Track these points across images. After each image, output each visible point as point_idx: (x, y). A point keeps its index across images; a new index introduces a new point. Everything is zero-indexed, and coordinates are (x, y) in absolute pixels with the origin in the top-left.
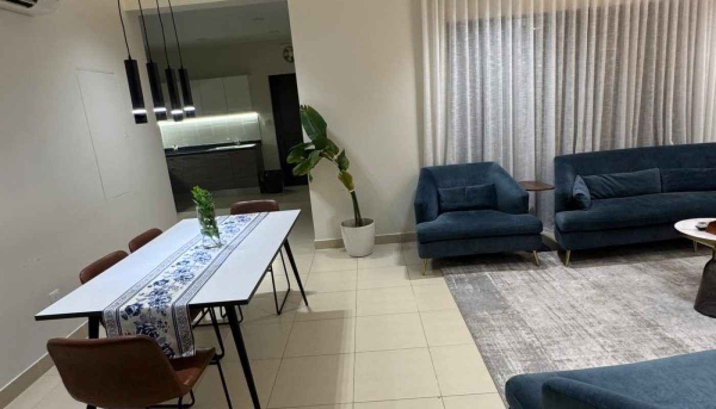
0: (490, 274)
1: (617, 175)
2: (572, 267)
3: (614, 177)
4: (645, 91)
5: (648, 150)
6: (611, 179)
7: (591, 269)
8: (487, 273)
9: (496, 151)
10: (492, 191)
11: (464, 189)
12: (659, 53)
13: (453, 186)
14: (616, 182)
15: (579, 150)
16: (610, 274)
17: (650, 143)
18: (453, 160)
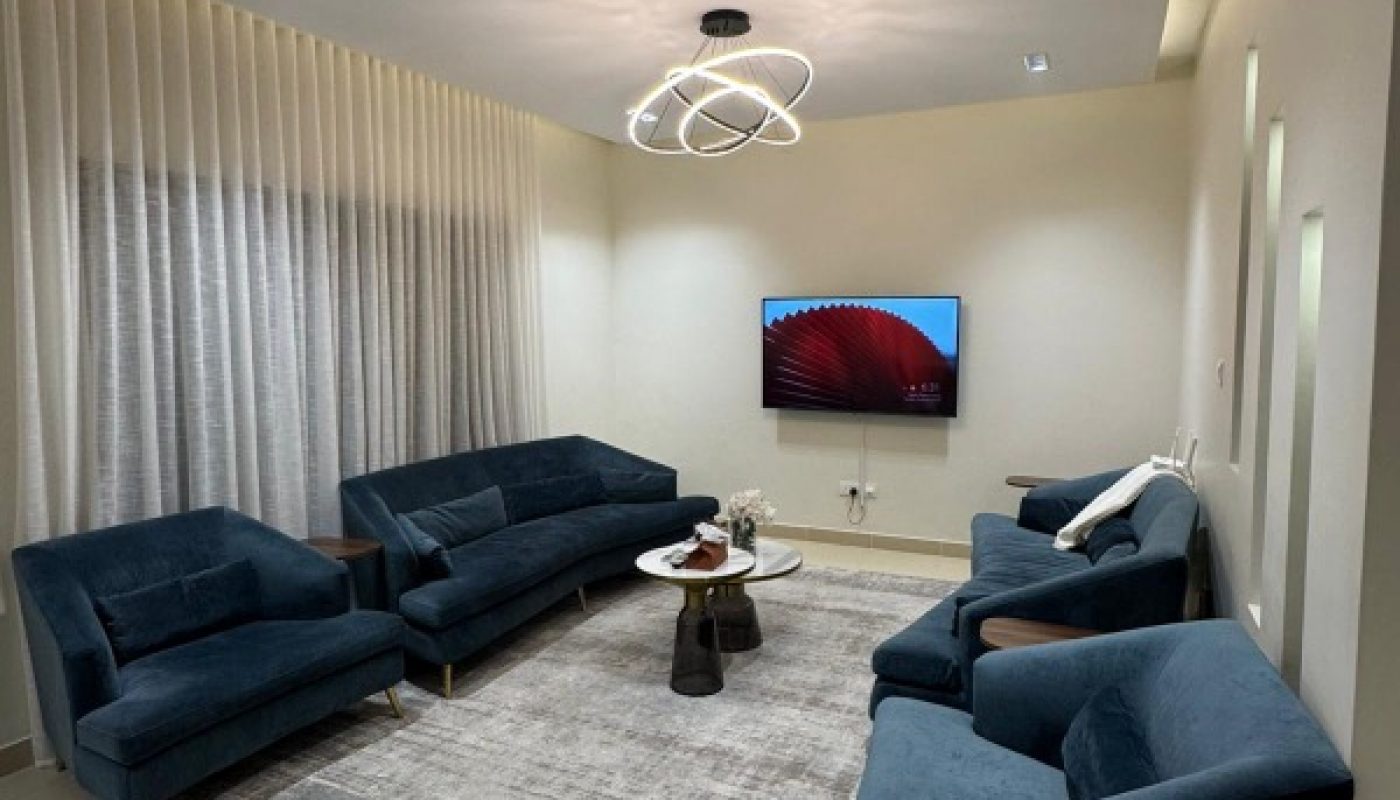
0: (319, 777)
1: (450, 504)
2: (459, 697)
3: (451, 510)
4: (455, 358)
5: (466, 455)
6: (446, 512)
7: (492, 686)
8: (312, 779)
9: (221, 481)
10: (246, 576)
11: (177, 585)
12: (467, 298)
13: (136, 585)
14: (453, 516)
15: (375, 467)
16: (526, 685)
17: (466, 447)
18: (110, 514)
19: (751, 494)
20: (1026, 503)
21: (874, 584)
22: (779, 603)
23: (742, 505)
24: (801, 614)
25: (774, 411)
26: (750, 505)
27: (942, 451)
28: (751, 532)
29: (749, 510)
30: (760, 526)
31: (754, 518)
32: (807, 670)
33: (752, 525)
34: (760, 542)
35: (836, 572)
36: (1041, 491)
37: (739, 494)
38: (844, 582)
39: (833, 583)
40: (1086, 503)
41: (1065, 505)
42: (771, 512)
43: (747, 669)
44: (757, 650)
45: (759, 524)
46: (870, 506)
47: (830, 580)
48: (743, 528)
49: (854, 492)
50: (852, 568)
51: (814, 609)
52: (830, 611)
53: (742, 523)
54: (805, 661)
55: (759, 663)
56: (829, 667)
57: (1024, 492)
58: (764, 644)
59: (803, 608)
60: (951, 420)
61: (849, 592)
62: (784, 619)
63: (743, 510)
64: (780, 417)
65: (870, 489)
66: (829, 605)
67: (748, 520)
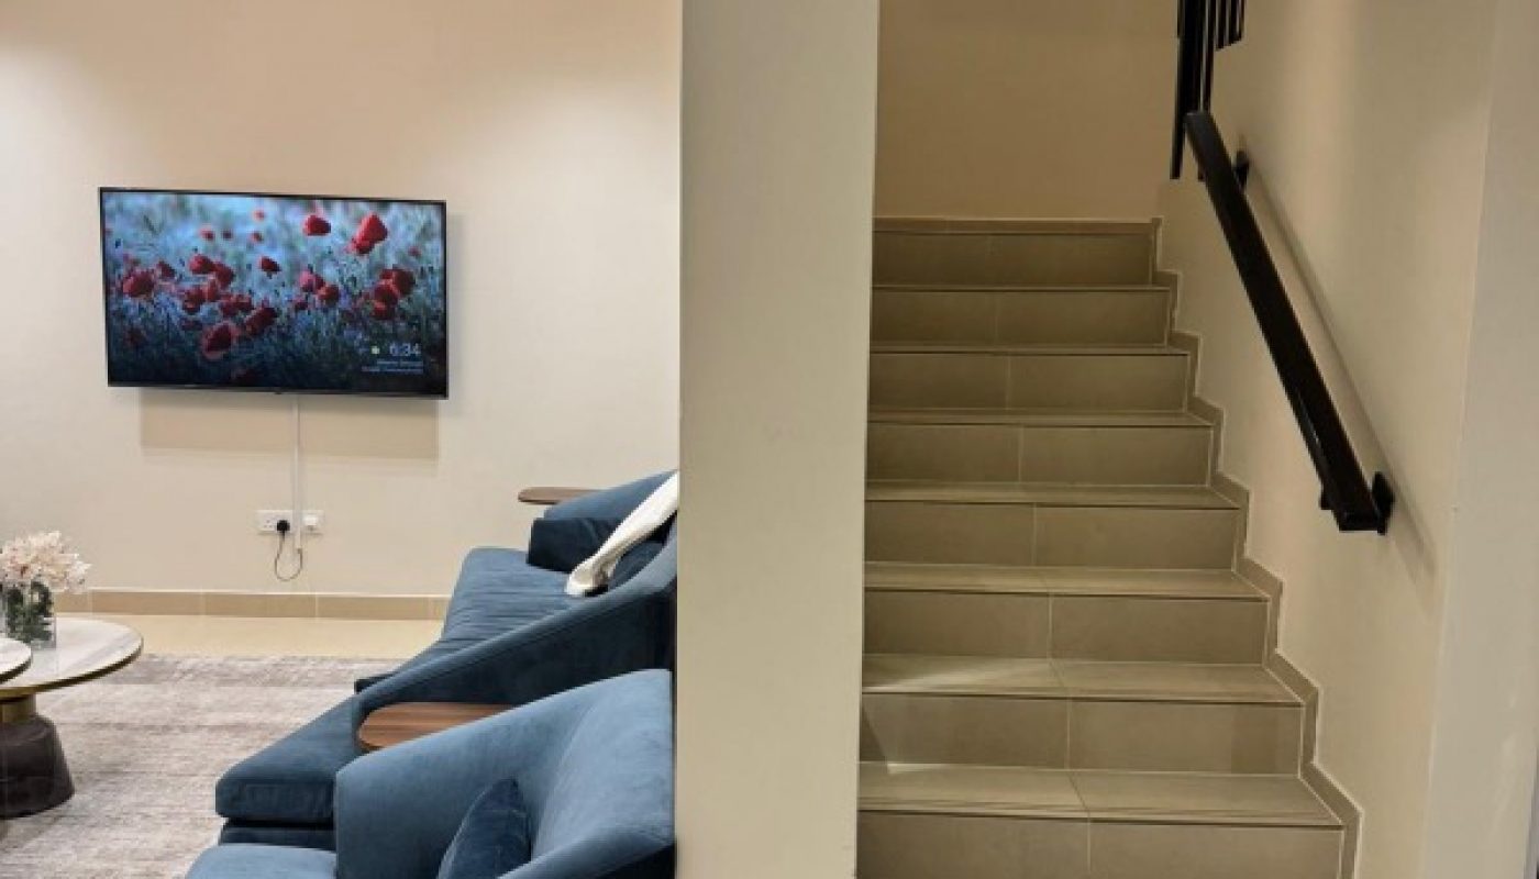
19: (37, 541)
20: (539, 528)
21: (304, 676)
22: (120, 726)
23: (22, 562)
24: (157, 740)
25: (133, 392)
26: (36, 559)
27: (428, 451)
28: (44, 607)
29: (36, 568)
30: (59, 596)
31: (46, 583)
32: (146, 830)
33: (45, 594)
34: (61, 623)
35: (241, 664)
36: (566, 509)
37: (19, 543)
38: (249, 679)
39: (232, 682)
40: (618, 522)
41: (591, 528)
42: (80, 569)
43: (33, 844)
44: (62, 808)
45: (55, 592)
46: (311, 547)
47: (225, 678)
48: (27, 602)
49: (283, 527)
50: (271, 655)
51: (184, 729)
52: (213, 729)
53: (26, 593)
54: (146, 816)
55: (60, 830)
56: (187, 820)
57: (539, 512)
58: (76, 798)
59: (167, 728)
60: (441, 402)
61: (256, 694)
62: (125, 751)
63: (24, 569)
64: (145, 402)
65: (310, 520)
66: (213, 719)
67: (36, 586)
